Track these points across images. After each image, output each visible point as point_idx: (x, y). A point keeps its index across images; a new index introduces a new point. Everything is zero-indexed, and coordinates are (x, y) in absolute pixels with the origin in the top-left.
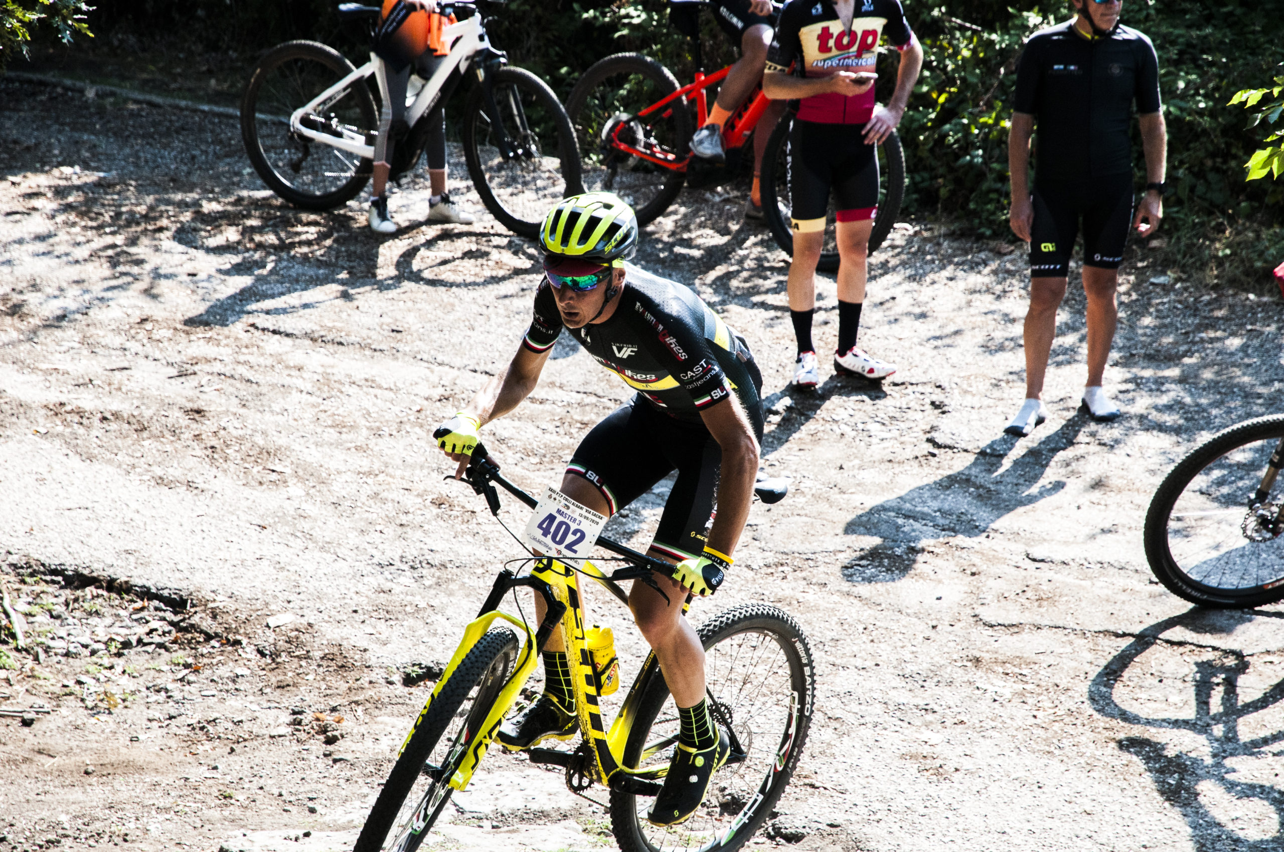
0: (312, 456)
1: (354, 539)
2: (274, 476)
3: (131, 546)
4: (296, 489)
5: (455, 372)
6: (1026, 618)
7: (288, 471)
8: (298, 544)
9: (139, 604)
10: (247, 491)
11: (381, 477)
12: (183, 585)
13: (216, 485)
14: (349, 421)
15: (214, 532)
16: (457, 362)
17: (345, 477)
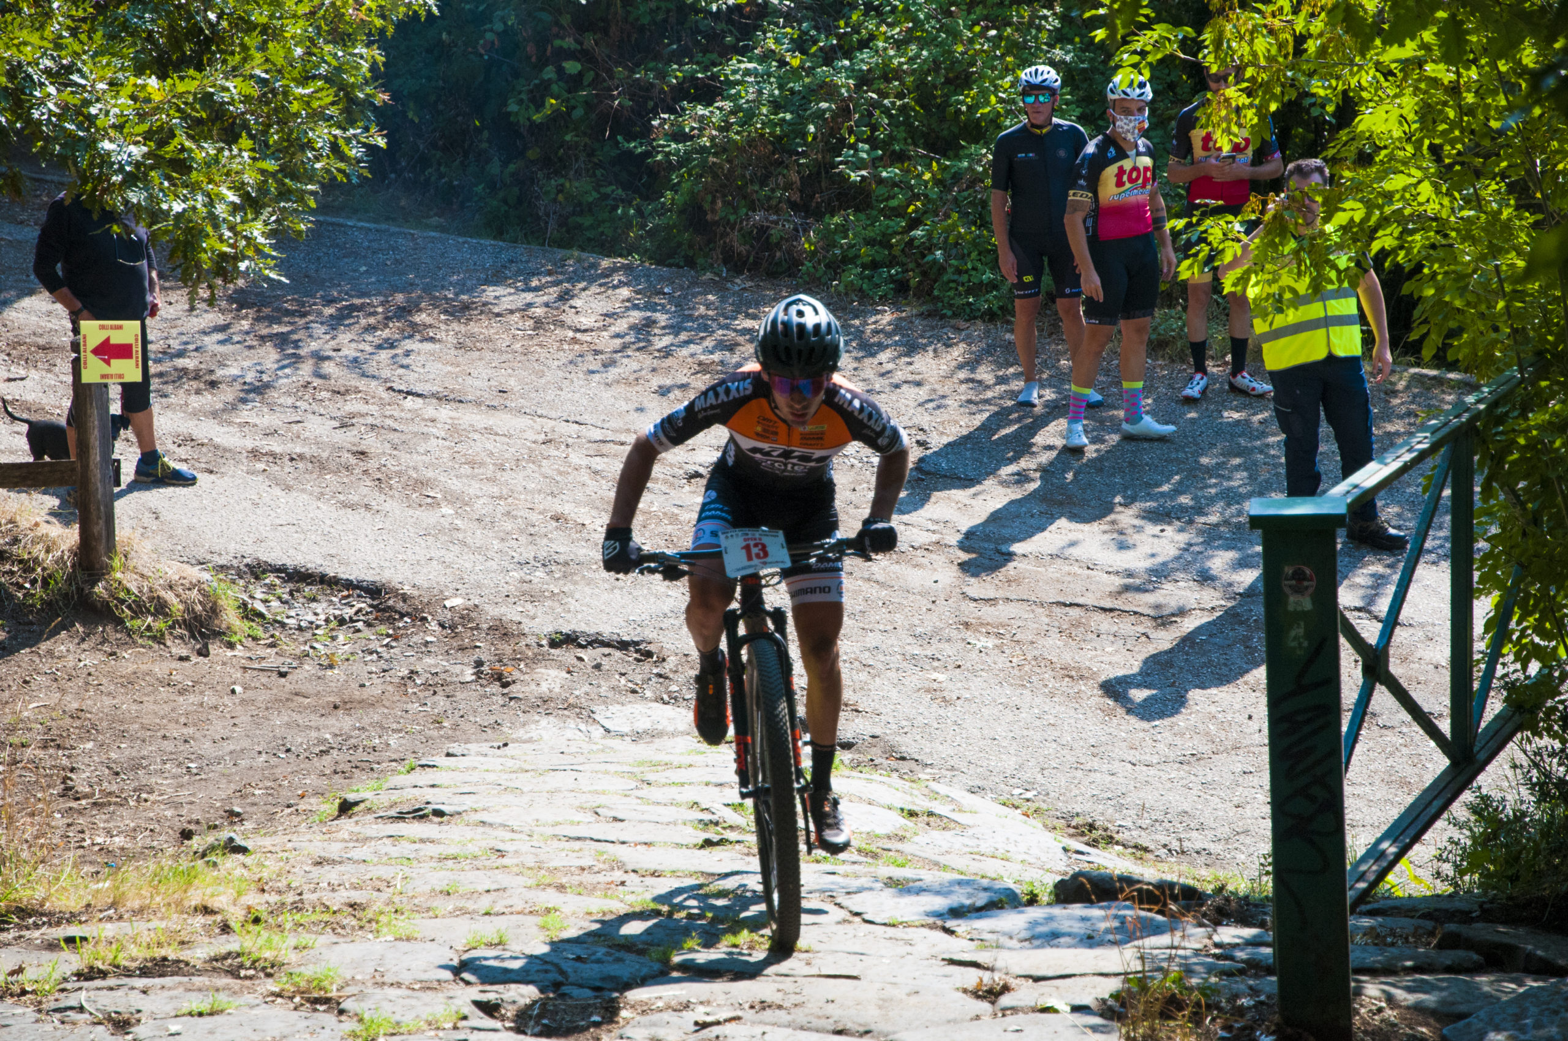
0: (455, 485)
1: (496, 544)
2: (429, 500)
3: (333, 552)
4: (447, 510)
5: (552, 423)
6: (1000, 594)
7: (439, 496)
8: (456, 549)
9: (345, 593)
10: (411, 512)
11: (510, 500)
12: (377, 578)
13: (387, 506)
14: (478, 459)
15: (392, 541)
16: (553, 414)
17: (482, 501)
